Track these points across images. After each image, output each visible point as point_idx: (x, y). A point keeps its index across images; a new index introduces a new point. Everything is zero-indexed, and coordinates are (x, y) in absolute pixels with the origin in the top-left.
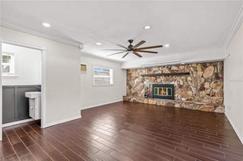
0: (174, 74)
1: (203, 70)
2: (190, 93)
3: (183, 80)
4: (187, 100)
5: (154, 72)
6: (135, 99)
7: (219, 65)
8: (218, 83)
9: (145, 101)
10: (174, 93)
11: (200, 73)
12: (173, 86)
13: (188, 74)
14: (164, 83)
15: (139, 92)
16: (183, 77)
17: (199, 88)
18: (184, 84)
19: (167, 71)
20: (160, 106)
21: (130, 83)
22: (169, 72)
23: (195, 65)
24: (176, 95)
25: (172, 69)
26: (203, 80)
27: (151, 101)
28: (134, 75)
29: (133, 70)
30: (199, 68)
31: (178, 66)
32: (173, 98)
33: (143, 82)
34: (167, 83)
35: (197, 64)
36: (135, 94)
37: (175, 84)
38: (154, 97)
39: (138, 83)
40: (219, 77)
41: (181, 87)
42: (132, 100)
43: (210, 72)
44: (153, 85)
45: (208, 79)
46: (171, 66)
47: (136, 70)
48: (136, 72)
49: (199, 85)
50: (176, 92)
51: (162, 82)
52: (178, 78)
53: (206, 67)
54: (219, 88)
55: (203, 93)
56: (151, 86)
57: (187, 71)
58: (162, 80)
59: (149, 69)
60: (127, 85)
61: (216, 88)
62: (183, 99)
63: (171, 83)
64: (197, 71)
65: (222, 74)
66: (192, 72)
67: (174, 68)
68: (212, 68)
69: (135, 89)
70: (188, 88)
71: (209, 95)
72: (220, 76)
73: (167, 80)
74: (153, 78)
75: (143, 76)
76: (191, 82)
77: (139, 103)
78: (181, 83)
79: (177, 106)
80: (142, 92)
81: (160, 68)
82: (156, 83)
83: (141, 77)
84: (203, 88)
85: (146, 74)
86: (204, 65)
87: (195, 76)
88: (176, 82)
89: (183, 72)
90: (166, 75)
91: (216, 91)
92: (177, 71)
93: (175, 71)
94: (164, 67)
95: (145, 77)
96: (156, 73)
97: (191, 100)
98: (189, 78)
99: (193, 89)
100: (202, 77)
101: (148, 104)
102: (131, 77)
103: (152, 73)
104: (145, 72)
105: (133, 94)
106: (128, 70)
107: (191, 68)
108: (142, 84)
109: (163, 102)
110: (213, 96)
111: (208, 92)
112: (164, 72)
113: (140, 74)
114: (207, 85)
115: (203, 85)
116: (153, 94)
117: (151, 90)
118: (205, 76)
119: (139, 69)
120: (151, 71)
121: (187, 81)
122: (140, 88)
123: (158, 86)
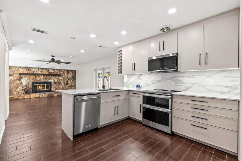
0: (50, 75)
1: (67, 74)
2: (61, 86)
3: (56, 79)
5: (34, 72)
6: (12, 96)
7: (74, 72)
8: (74, 81)
9: (27, 96)
10: (50, 88)
11: (66, 75)
12: (50, 83)
13: (60, 75)
14: (43, 81)
15: (14, 90)
16: (57, 77)
17: (65, 83)
18: (57, 81)
19: (46, 72)
20: (43, 97)
22: (48, 73)
23: (64, 71)
24: (52, 89)
25: (49, 71)
26: (67, 79)
27: (33, 96)
30: (66, 73)
31: (54, 70)
32: (50, 91)
33: (20, 80)
34: (46, 81)
35: (65, 70)
37: (52, 81)
38: (34, 92)
39: (12, 81)
40: (74, 78)
41: (55, 83)
43: (70, 75)
44: (32, 82)
45: (70, 78)
46: (49, 69)
49: (66, 81)
50: (52, 87)
51: (41, 80)
52: (54, 77)
53: (69, 72)
54: (74, 83)
55: (67, 86)
56: (31, 83)
57: (60, 74)
59: (28, 68)
61: (73, 83)
63: (49, 81)
64: (64, 74)
66: (62, 74)
67: (51, 71)
68: (71, 73)
70: (60, 83)
71: (70, 87)
72: (75, 77)
73: (46, 79)
74: (32, 77)
75: (20, 74)
76: (62, 80)
77: (18, 99)
78: (56, 81)
79: (55, 95)
81: (40, 70)
82: (36, 81)
83: (18, 75)
84: (67, 84)
85: (25, 72)
86: (68, 71)
87: (63, 77)
88: (52, 80)
89: (57, 74)
90: (44, 75)
91: (72, 84)
92: (53, 73)
93: (52, 73)
94: (43, 69)
95: (22, 76)
96: (35, 73)
98: (61, 78)
99: (63, 84)
100: (67, 77)
101: (30, 98)
103: (31, 72)
104: (21, 71)
107: (62, 72)
108: (18, 82)
109: (45, 94)
110: (72, 87)
111: (70, 85)
112: (43, 73)
113: (16, 72)
114: (69, 82)
115: (67, 82)
116: (33, 90)
117: (30, 86)
118: (68, 77)
119: (13, 67)
120: (30, 70)
121: (59, 79)
122: (16, 86)
123: (37, 83)
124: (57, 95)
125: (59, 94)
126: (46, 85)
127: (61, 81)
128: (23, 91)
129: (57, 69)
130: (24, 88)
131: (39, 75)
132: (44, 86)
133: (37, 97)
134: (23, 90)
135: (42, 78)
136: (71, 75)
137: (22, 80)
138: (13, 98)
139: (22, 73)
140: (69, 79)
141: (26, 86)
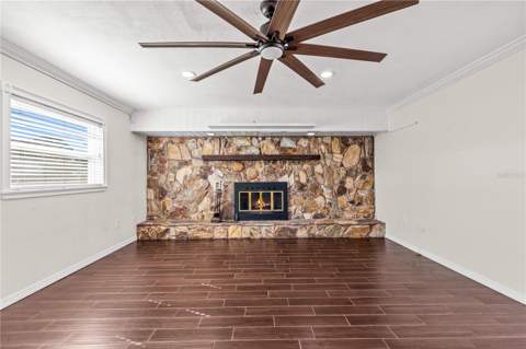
0: (286, 157)
1: (342, 152)
2: (319, 200)
3: (305, 171)
4: (316, 217)
5: (239, 149)
6: (184, 229)
7: (366, 141)
8: (367, 178)
9: (219, 232)
10: (287, 205)
11: (338, 157)
12: (284, 186)
13: (317, 158)
14: (263, 179)
15: (191, 207)
16: (306, 166)
17: (336, 188)
18: (308, 181)
19: (271, 150)
20: (261, 239)
21: (162, 179)
22: (277, 153)
23: (328, 140)
24: (292, 209)
25: (282, 145)
26: (343, 172)
27: (237, 231)
28: (174, 153)
29: (171, 139)
30: (336, 148)
31: (295, 138)
32: (285, 216)
33: (205, 177)
34: (272, 179)
35: (332, 137)
36: (180, 213)
37: (290, 180)
38: (240, 218)
39: (189, 180)
40: (367, 167)
41: (302, 187)
42: (172, 234)
43: (353, 157)
44: (236, 184)
45: (351, 170)
46: (280, 137)
47: (183, 140)
48: (183, 147)
49: (336, 182)
50: (292, 201)
51: (260, 176)
52: (295, 167)
53: (348, 146)
54: (369, 187)
55: (343, 199)
56: (231, 188)
57: (315, 152)
58: (258, 172)
59: (224, 139)
60: (149, 187)
61: (363, 189)
62: (308, 216)
63: (280, 180)
64: (332, 153)
65: (372, 160)
66: (324, 154)
67: (287, 143)
68: (356, 147)
69: (179, 197)
70: (316, 188)
71: (352, 202)
72: (370, 164)
73: (273, 172)
74: (236, 166)
75: (206, 159)
76: (322, 176)
77: (197, 240)
78: (303, 180)
79: (302, 233)
80: (201, 207)
81: (255, 141)
82: (244, 181)
83: (201, 163)
84: (342, 191)
85: (217, 153)
86: (345, 141)
87: (328, 162)
88: (292, 176)
89: (306, 153)
90: (269, 158)
91: (363, 194)
92: (295, 150)
93: (290, 151)
94: (264, 138)
95: (211, 163)
96: (243, 153)
97: (322, 216)
98: (318, 169)
99: (327, 192)
100: (342, 165)
101: (226, 240)
102: (163, 161)
103: (231, 151)
104: (210, 148)
105: (173, 215)
106: (151, 139)
107: (323, 147)
108: (201, 182)
109: (267, 230)
110: (359, 204)
111: (351, 196)
112: (264, 151)
113: (196, 153)
114: (349, 183)
115: (342, 182)
116: (236, 211)
117: (230, 199)
118: (347, 165)
119: (191, 138)
120: (230, 145)
121: (313, 174)
122: (197, 195)
123: (248, 186)
124: (306, 236)
125: (312, 232)
126: (272, 193)
127: (320, 179)
128: (213, 213)
129: (305, 137)
130: (213, 204)
131: (252, 158)
132: (266, 198)
133: (244, 236)
134: (212, 208)
135: (260, 170)
136: (357, 157)
137: (210, 177)
138: (185, 233)
139: (210, 154)
140: (348, 174)
141: (219, 195)
